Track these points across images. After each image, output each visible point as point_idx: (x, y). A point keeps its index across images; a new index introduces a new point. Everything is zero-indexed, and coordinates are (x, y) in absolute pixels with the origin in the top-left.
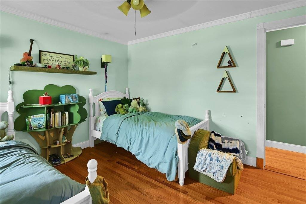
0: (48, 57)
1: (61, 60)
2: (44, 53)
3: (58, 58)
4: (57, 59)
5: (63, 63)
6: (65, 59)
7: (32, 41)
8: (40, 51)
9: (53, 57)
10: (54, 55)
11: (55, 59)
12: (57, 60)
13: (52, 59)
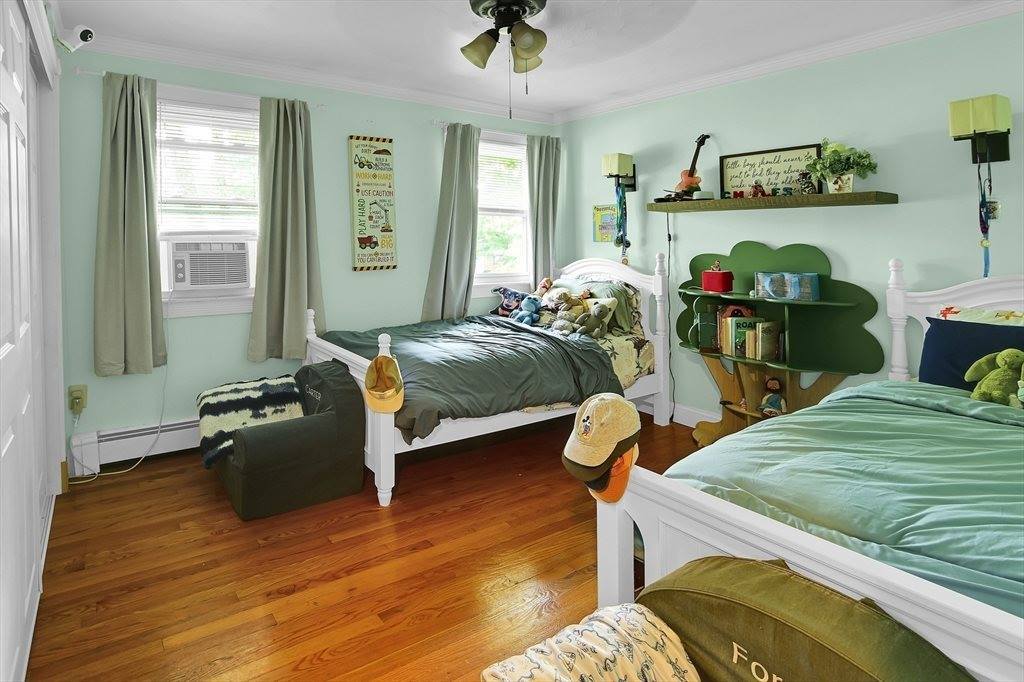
0: (740, 169)
1: (776, 168)
2: (731, 160)
3: (768, 166)
4: (766, 167)
5: (783, 177)
6: (788, 164)
7: (702, 141)
8: (722, 159)
9: (753, 165)
10: (757, 159)
11: (758, 171)
12: (765, 172)
13: (751, 173)
